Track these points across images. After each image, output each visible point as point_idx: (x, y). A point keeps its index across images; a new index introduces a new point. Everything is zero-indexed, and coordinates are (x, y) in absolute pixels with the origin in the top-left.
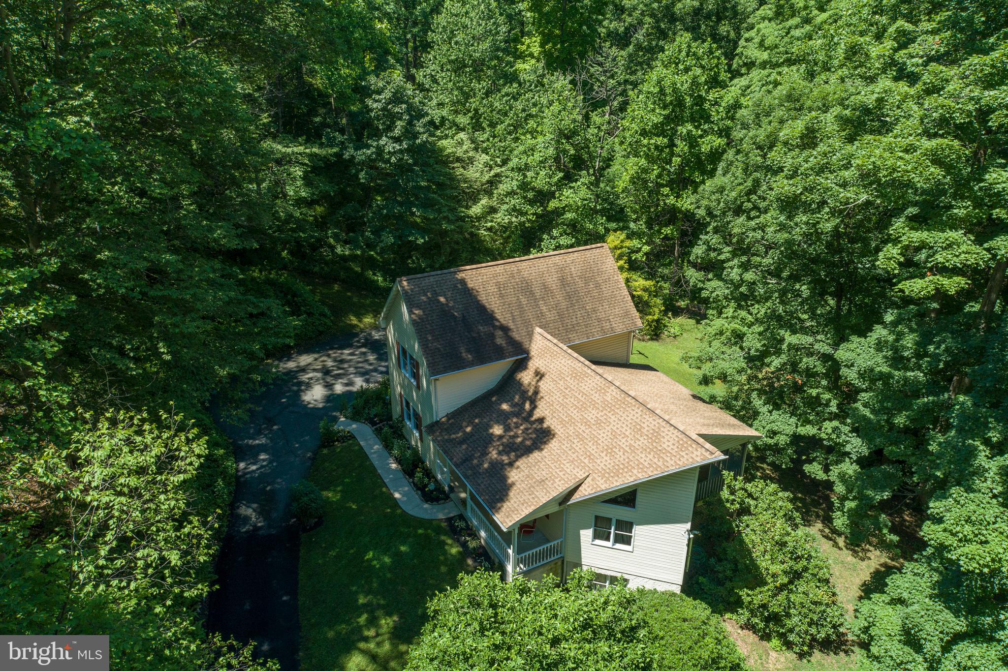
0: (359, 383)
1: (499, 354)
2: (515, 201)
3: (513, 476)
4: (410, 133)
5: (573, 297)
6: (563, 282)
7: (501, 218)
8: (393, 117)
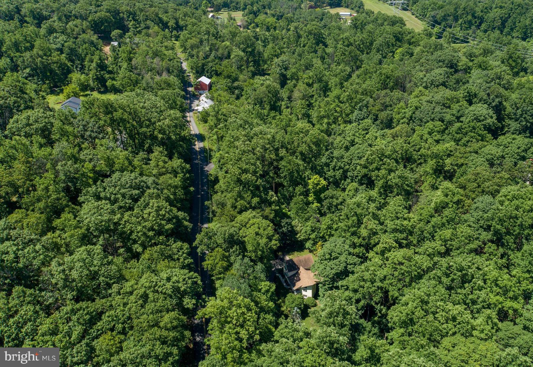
0: (280, 267)
1: (296, 269)
2: (305, 234)
3: (296, 284)
4: (288, 228)
5: (306, 262)
6: (305, 260)
7: (302, 237)
8: (285, 227)
